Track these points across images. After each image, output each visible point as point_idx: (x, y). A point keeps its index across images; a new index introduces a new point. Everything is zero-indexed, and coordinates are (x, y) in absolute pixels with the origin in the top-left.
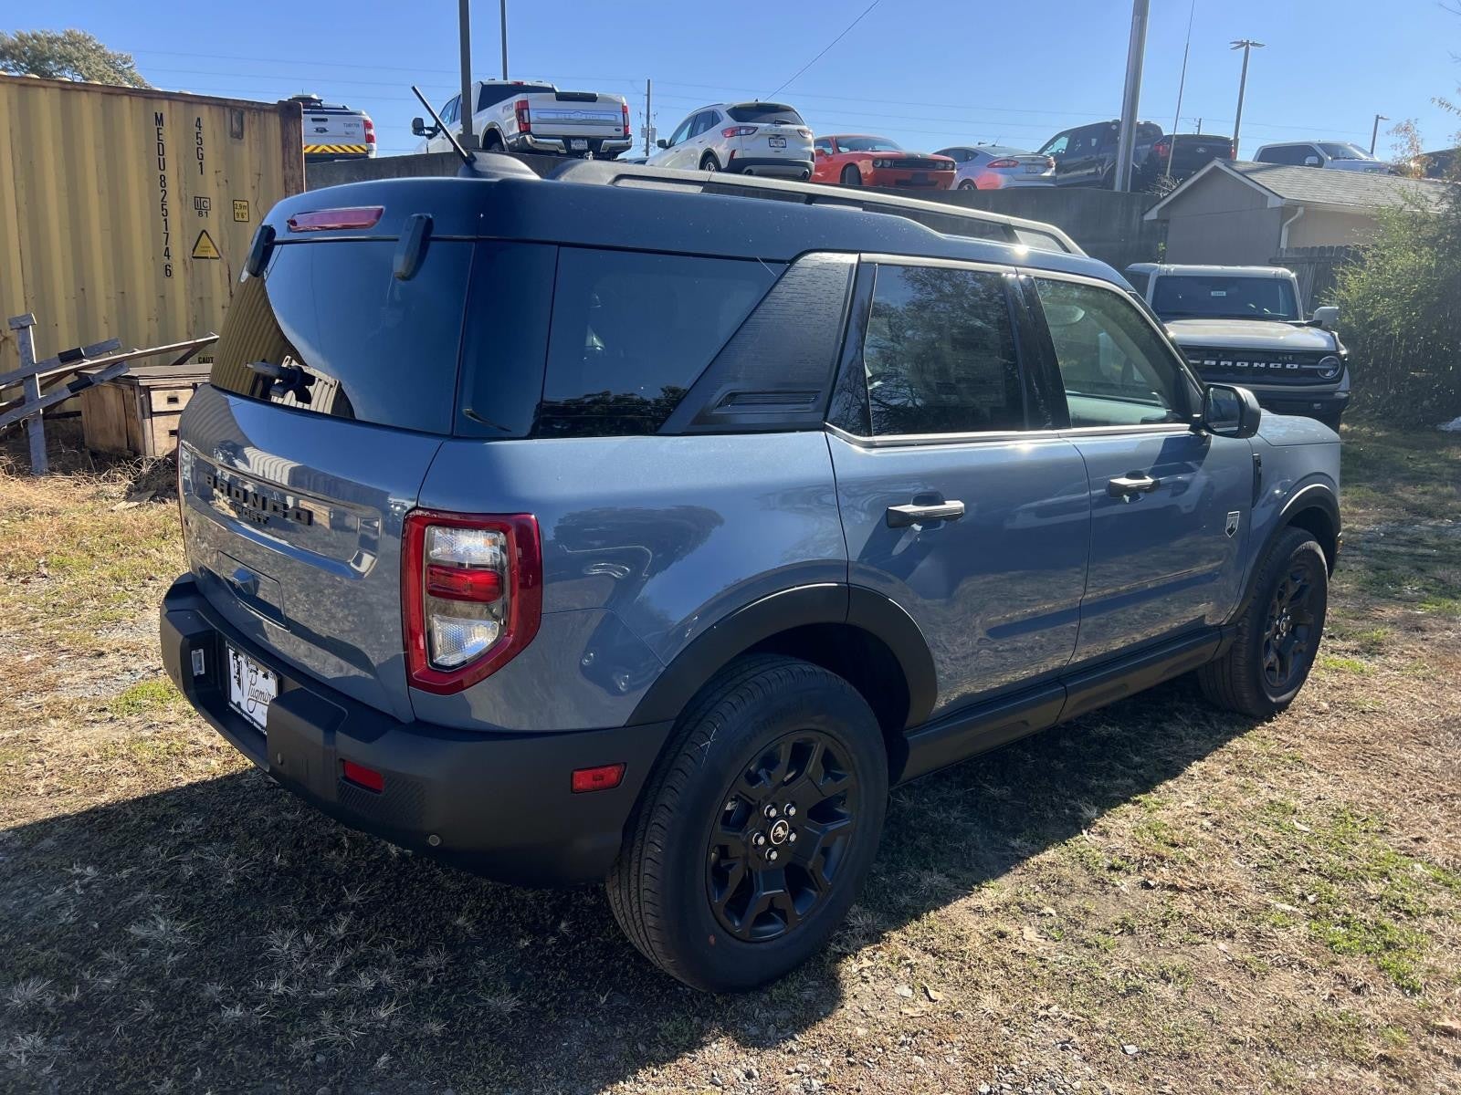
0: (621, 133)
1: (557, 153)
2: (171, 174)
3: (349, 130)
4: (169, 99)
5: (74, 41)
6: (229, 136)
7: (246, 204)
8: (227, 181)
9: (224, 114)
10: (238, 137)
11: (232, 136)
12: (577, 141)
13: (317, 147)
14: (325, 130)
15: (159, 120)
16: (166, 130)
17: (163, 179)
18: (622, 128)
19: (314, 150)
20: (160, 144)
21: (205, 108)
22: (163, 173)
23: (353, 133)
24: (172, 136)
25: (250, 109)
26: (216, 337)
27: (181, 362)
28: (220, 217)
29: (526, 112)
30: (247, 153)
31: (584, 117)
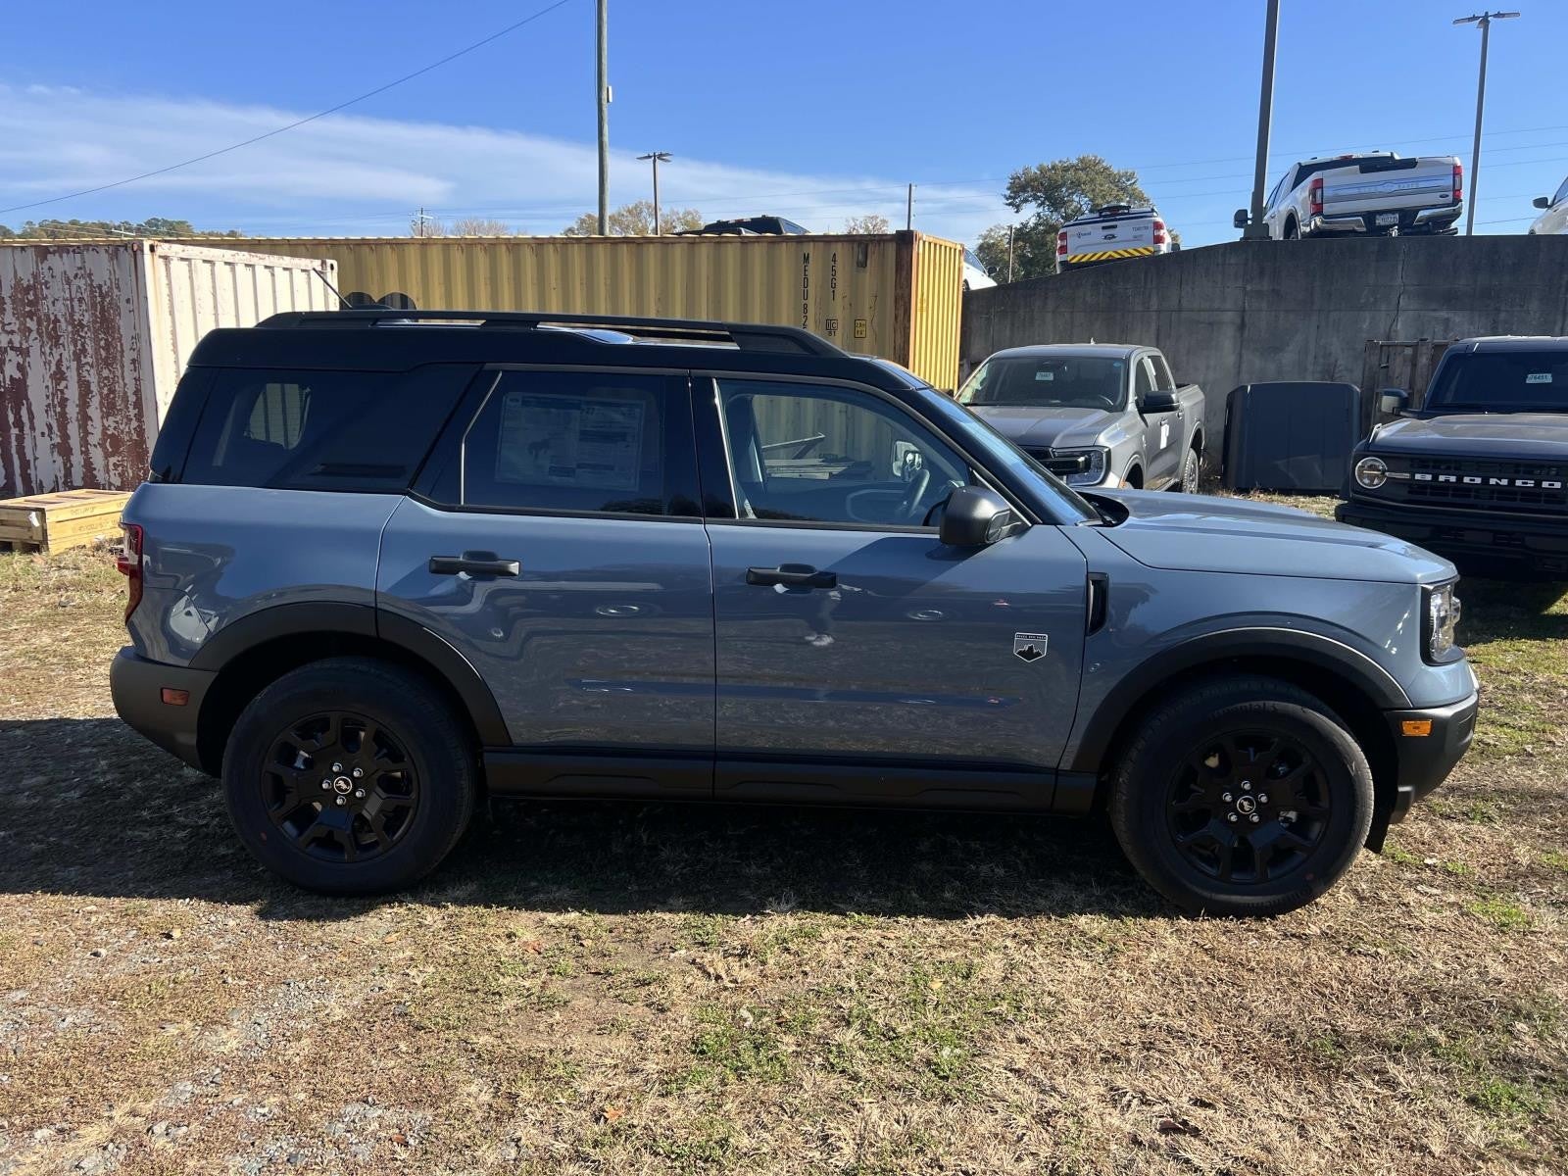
0: (1450, 199)
1: (1354, 232)
2: (811, 302)
3: (1138, 233)
4: (813, 241)
5: (1085, 165)
6: (855, 264)
7: (864, 322)
8: (850, 305)
9: (853, 248)
10: (862, 266)
11: (858, 266)
12: (1385, 216)
13: (1104, 254)
14: (1114, 237)
15: (806, 259)
16: (811, 267)
17: (805, 307)
18: (1451, 194)
19: (1102, 256)
20: (806, 278)
21: (839, 245)
22: (805, 302)
23: (1141, 236)
24: (814, 270)
25: (872, 241)
26: (823, 436)
27: (799, 456)
28: (843, 335)
29: (1319, 192)
30: (869, 278)
31: (1396, 187)
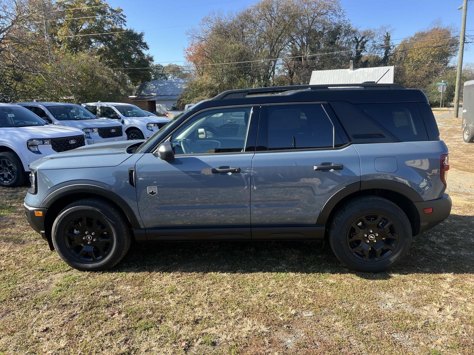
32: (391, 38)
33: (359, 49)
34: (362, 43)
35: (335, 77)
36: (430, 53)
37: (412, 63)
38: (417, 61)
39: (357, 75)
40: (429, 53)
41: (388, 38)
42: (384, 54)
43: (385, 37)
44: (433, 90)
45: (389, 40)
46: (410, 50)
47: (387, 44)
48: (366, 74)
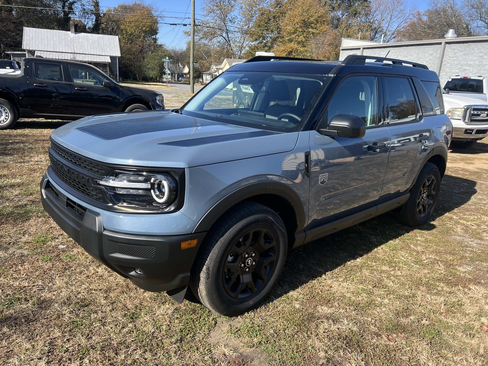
32: (100, 5)
33: (66, 9)
34: (69, 4)
35: (54, 38)
36: (142, 28)
37: (126, 36)
38: (130, 34)
39: (80, 40)
40: (140, 28)
41: (97, 5)
42: (94, 20)
43: (94, 2)
44: (148, 65)
45: (98, 6)
46: (122, 22)
47: (98, 10)
48: (91, 41)
